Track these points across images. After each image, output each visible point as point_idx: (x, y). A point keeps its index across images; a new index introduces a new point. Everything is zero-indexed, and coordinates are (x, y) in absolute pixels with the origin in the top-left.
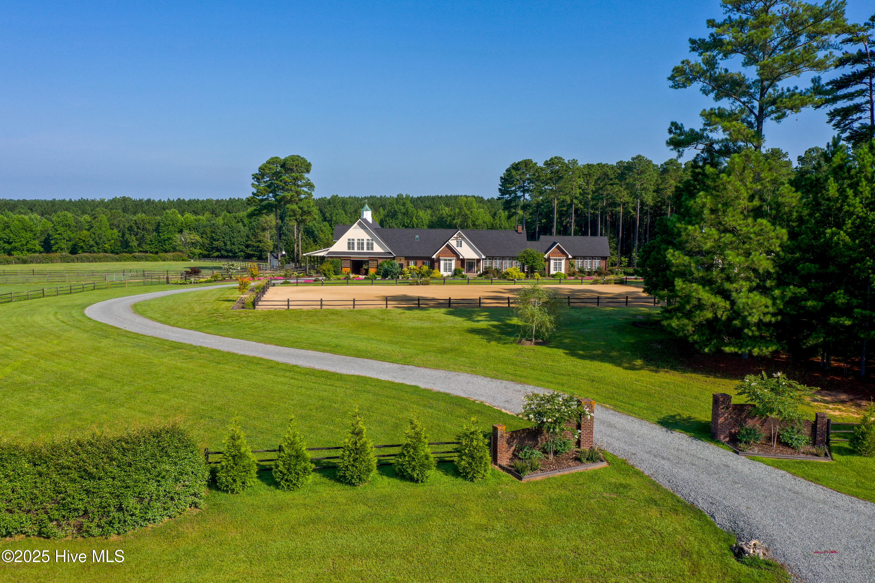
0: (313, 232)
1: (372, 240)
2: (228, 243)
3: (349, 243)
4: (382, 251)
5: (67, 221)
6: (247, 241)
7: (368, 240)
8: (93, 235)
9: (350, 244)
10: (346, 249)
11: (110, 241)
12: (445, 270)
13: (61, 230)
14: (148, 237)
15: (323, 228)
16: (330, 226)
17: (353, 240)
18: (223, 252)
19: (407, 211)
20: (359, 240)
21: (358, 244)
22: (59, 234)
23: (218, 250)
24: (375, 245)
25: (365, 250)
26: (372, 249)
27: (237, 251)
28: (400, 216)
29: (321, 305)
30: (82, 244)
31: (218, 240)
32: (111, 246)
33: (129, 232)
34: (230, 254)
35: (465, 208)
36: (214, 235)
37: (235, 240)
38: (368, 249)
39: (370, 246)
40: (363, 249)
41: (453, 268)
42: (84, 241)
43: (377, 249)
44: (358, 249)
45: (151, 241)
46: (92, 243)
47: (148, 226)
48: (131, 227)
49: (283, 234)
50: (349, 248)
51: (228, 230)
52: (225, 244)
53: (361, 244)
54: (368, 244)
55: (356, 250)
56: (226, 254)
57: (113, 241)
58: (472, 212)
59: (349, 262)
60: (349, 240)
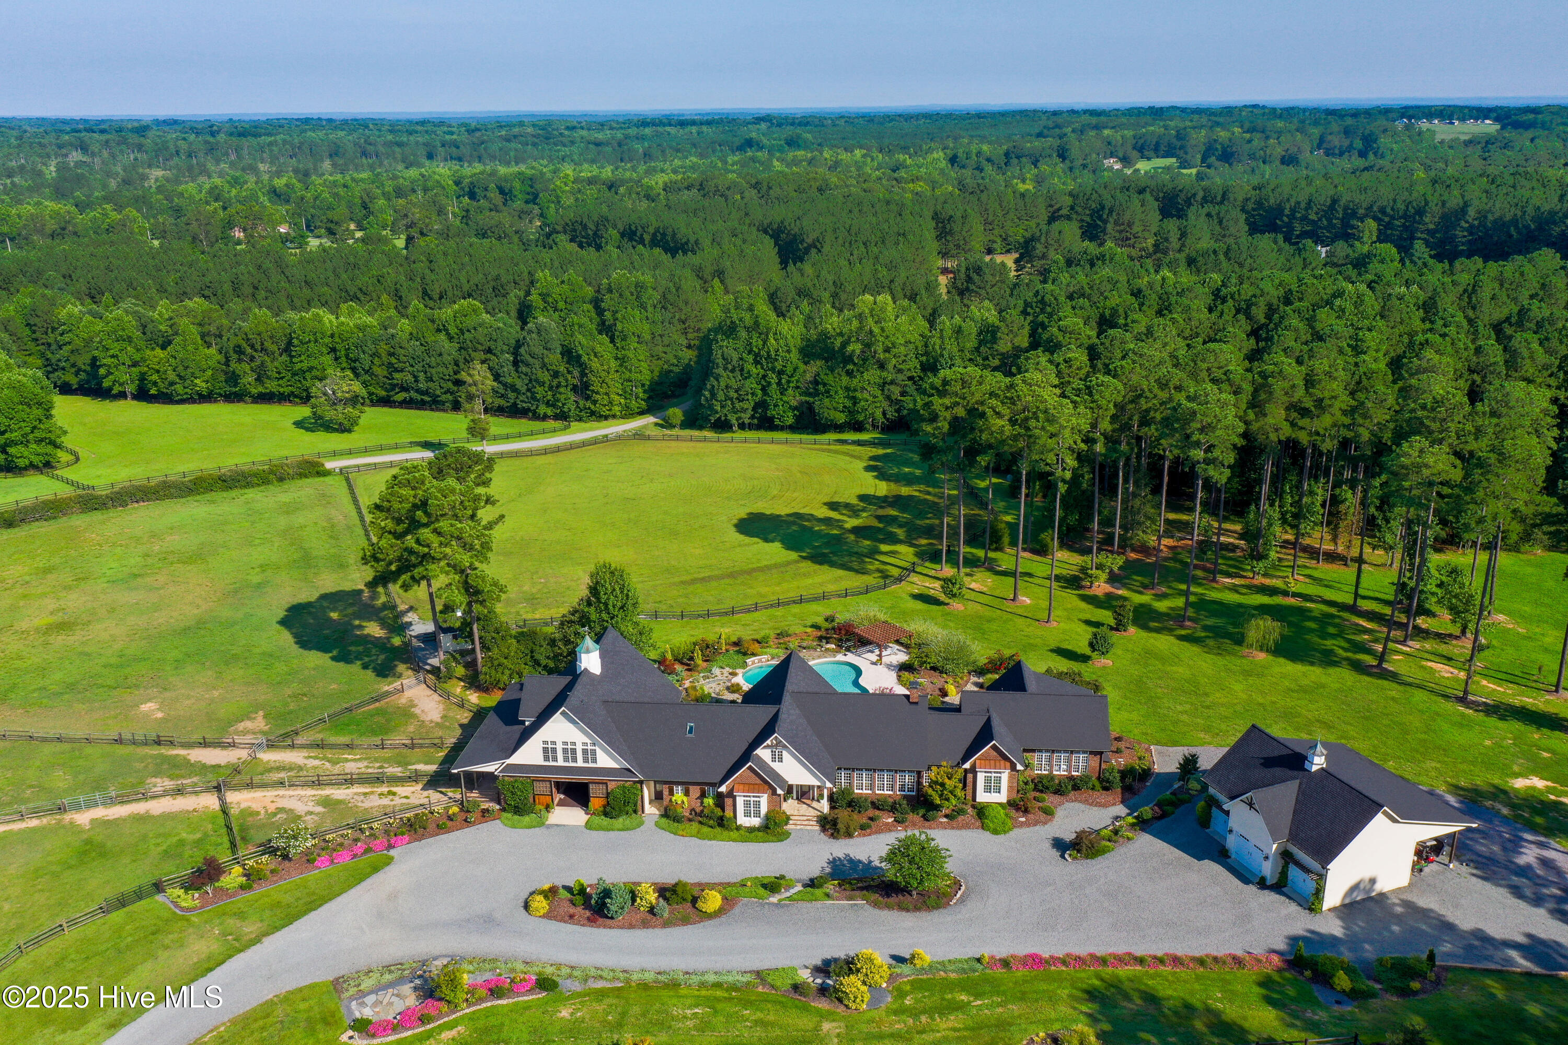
0: (579, 356)
1: (594, 746)
2: (422, 376)
3: (545, 750)
4: (617, 766)
5: (124, 330)
6: (456, 373)
7: (585, 744)
8: (172, 360)
9: (549, 752)
10: (538, 760)
11: (204, 371)
12: (748, 814)
13: (115, 348)
14: (272, 367)
15: (598, 348)
16: (612, 341)
17: (554, 743)
18: (413, 394)
19: (757, 324)
20: (565, 743)
21: (565, 751)
22: (112, 356)
23: (404, 389)
24: (601, 755)
25: (580, 764)
26: (595, 762)
27: (438, 392)
28: (743, 334)
30: (155, 377)
31: (402, 371)
32: (207, 382)
33: (236, 356)
34: (427, 398)
35: (870, 319)
36: (394, 361)
37: (433, 371)
38: (586, 761)
39: (589, 755)
40: (575, 760)
41: (764, 810)
42: (158, 371)
43: (605, 760)
44: (566, 760)
45: (279, 373)
46: (172, 376)
47: (268, 345)
48: (239, 346)
49: (522, 362)
50: (546, 758)
51: (419, 351)
52: (416, 381)
53: (570, 753)
54: (585, 752)
55: (561, 763)
56: (419, 397)
57: (210, 372)
58: (883, 329)
59: (548, 784)
60: (545, 742)
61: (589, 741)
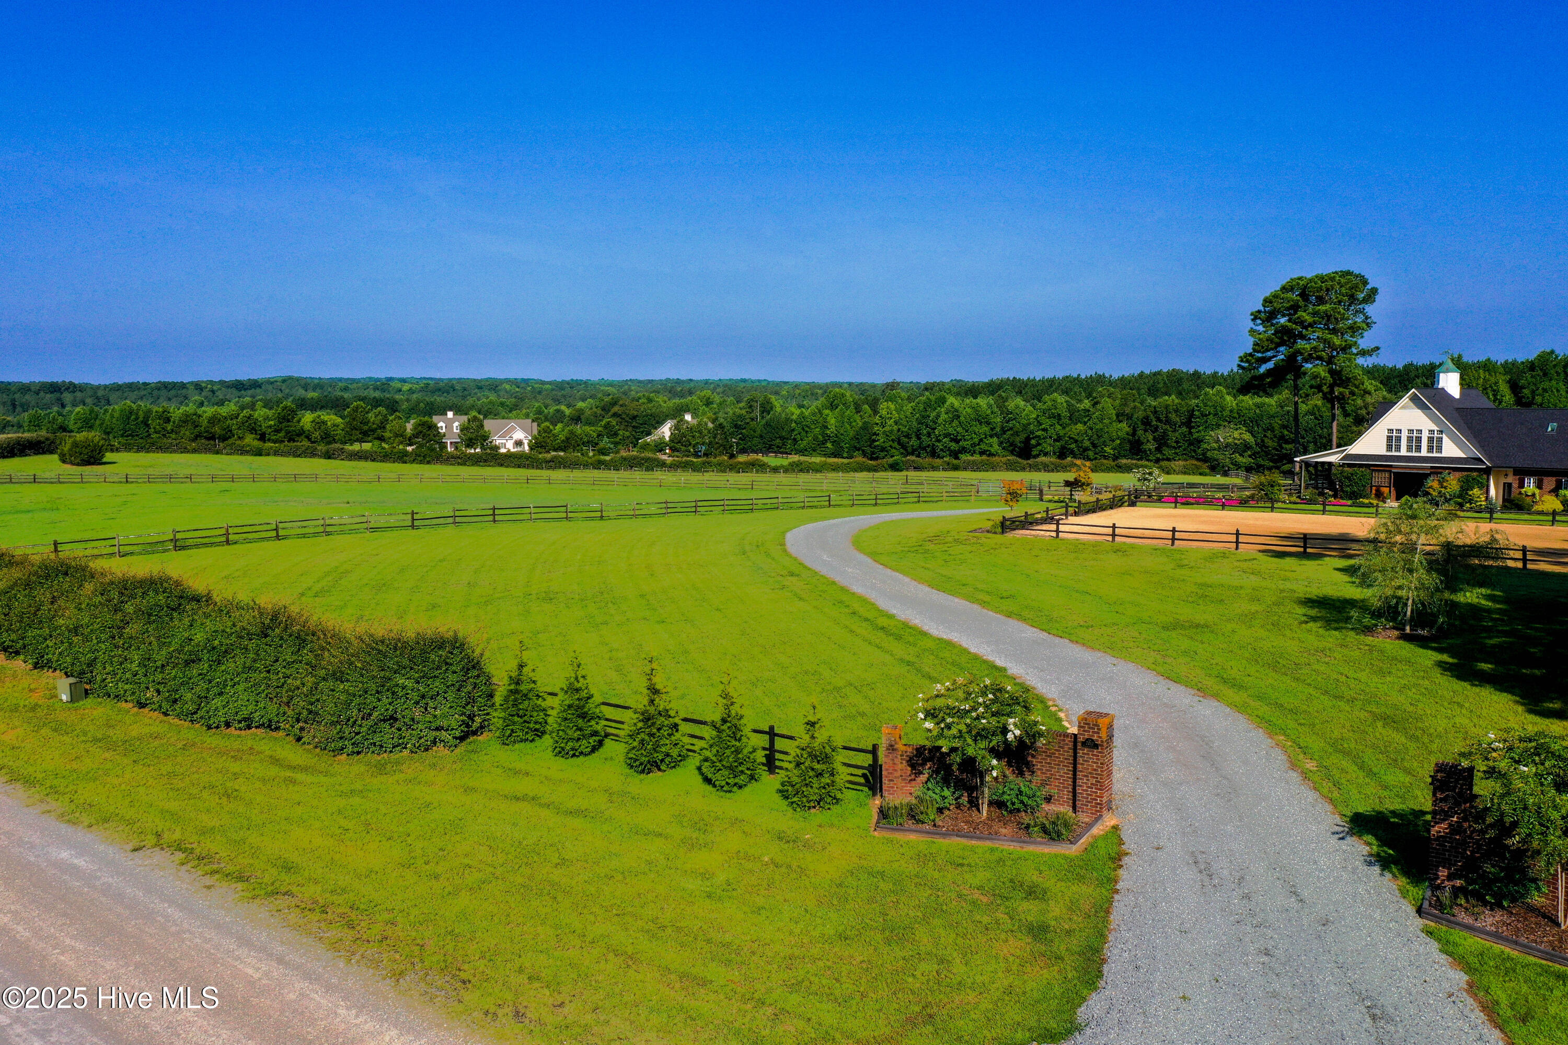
1: (1441, 432)
3: (1389, 439)
4: (1463, 456)
5: (1056, 408)
7: (1432, 431)
8: (1090, 432)
9: (1393, 440)
10: (1381, 450)
11: (1113, 441)
13: (1046, 423)
14: (1173, 437)
17: (1399, 431)
20: (1411, 431)
21: (1410, 439)
22: (1043, 430)
24: (1446, 441)
25: (1424, 453)
26: (1440, 449)
29: (1114, 535)
30: (1073, 446)
31: (1291, 442)
32: (1114, 449)
33: (1143, 427)
36: (1285, 433)
38: (1430, 449)
39: (1435, 443)
40: (1419, 449)
42: (1076, 441)
43: (1450, 449)
44: (1409, 449)
45: (1177, 442)
46: (1087, 443)
47: (1173, 416)
48: (1147, 418)
50: (1389, 448)
51: (1312, 424)
53: (1415, 441)
54: (1431, 440)
55: (1404, 452)
57: (1118, 442)
59: (1387, 475)
60: (1391, 431)
61: (1436, 428)
